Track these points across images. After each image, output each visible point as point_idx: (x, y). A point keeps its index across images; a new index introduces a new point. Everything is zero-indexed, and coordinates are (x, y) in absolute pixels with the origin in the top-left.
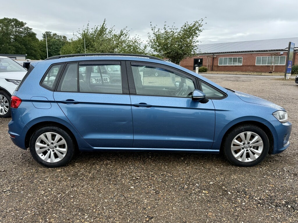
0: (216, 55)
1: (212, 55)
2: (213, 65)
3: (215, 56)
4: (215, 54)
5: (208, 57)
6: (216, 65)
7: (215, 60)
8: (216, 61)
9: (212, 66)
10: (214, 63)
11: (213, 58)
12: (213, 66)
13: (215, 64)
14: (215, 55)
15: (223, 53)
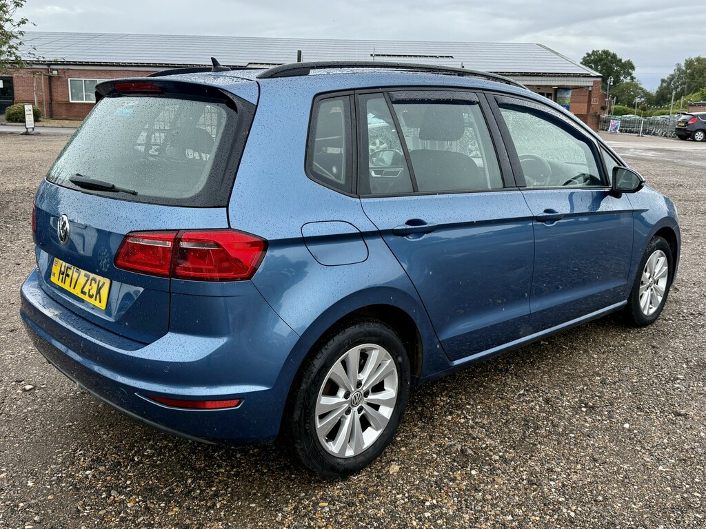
0: (57, 70)
1: (46, 67)
2: (51, 99)
3: (55, 73)
4: (52, 67)
5: (34, 73)
6: (60, 99)
7: (56, 84)
8: (60, 89)
9: (51, 104)
10: (55, 95)
11: (50, 77)
12: (54, 103)
13: (58, 97)
14: (54, 70)
15: (81, 64)
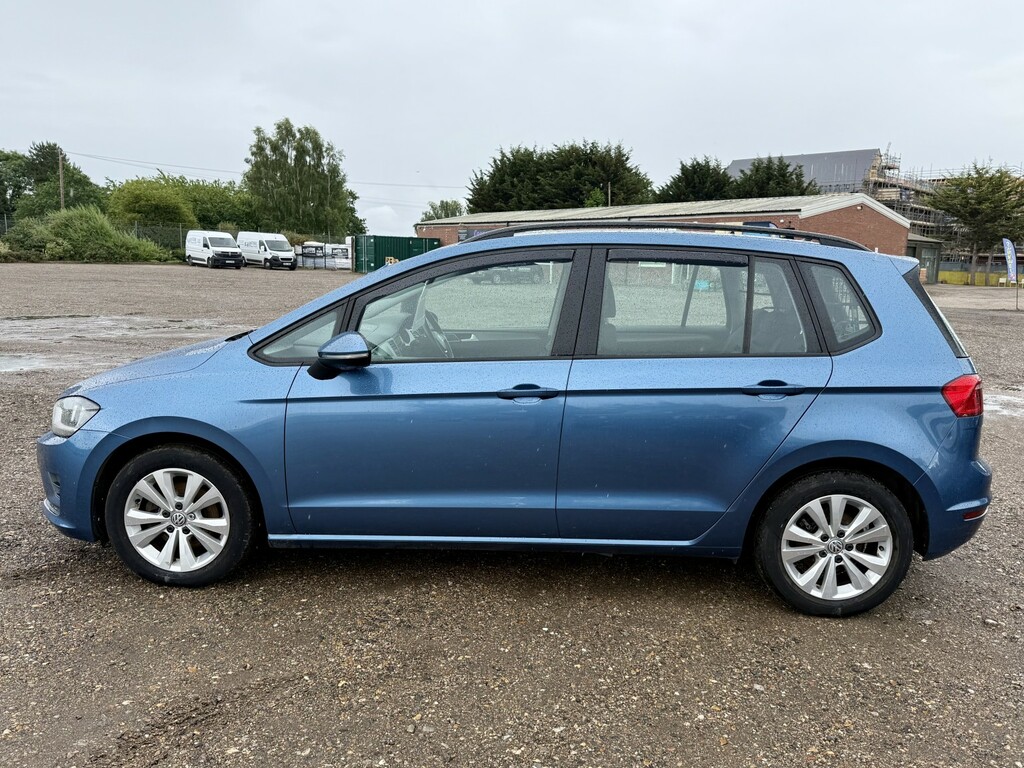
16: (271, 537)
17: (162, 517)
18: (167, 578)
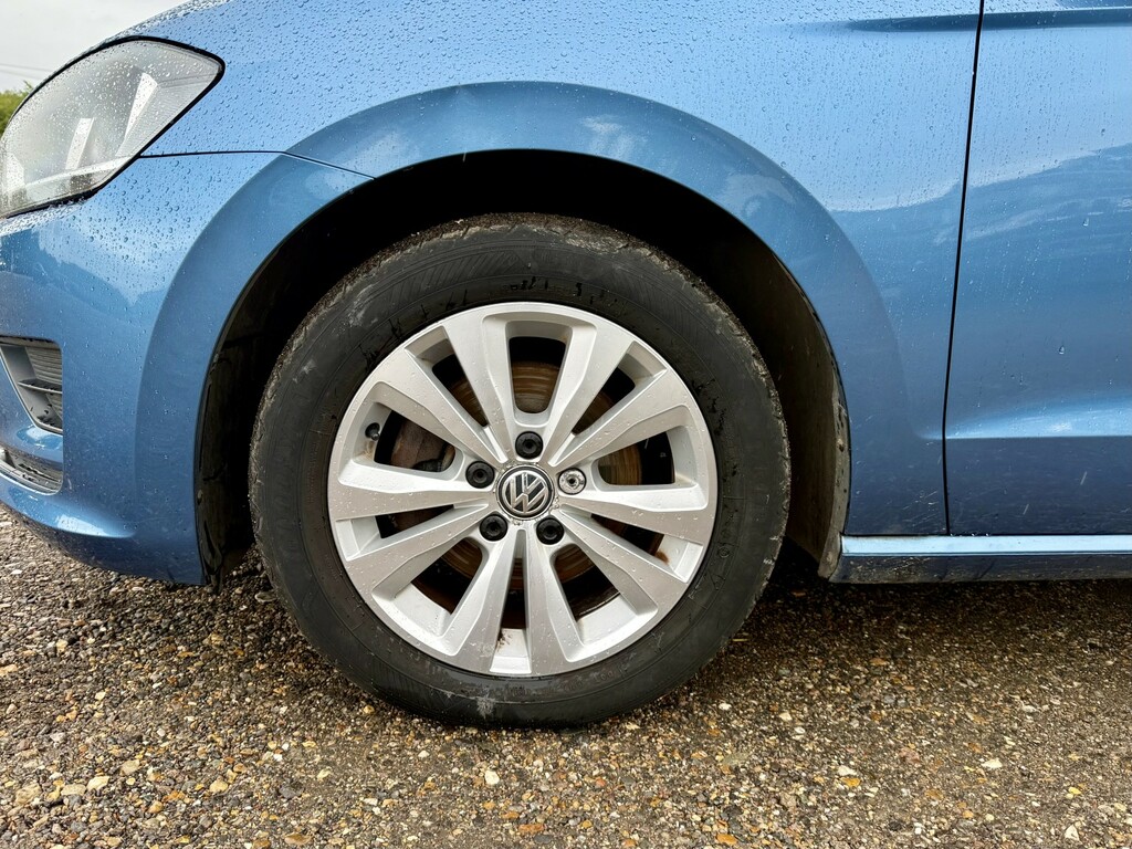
16: (854, 546)
17: (466, 487)
18: (485, 705)
